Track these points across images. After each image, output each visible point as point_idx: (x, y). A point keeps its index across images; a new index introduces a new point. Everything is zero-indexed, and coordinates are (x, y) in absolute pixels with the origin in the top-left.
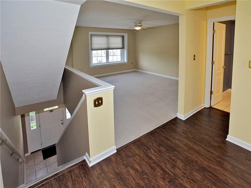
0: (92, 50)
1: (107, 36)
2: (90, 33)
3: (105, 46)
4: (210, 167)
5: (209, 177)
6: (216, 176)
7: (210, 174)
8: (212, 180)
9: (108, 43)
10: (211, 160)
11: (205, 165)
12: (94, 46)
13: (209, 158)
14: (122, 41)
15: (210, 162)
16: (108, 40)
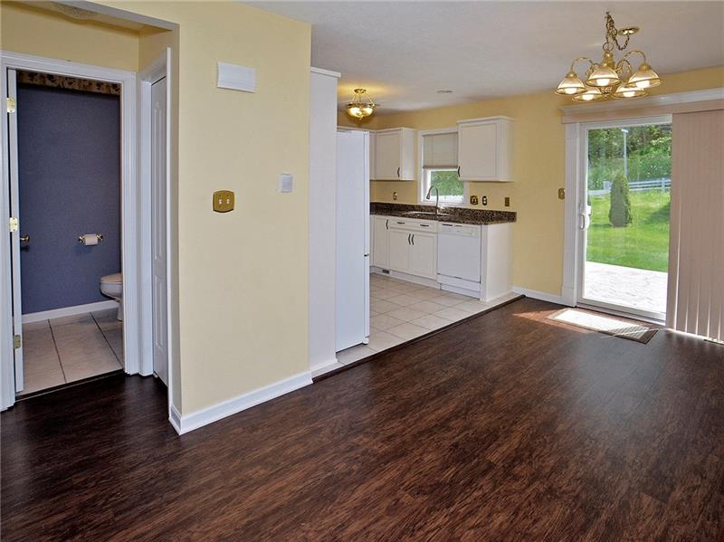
4: (249, 512)
5: (280, 526)
6: (278, 509)
7: (271, 520)
8: (288, 521)
10: (230, 498)
11: (241, 520)
13: (221, 499)
15: (234, 504)
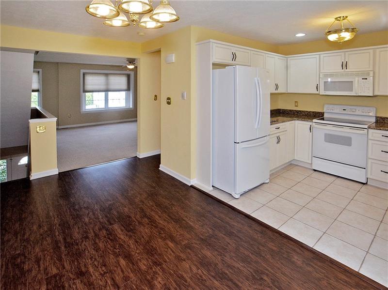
0: (85, 91)
1: (107, 75)
2: (82, 71)
3: (103, 87)
9: (107, 84)
12: (88, 87)
14: (127, 82)
16: (107, 80)
